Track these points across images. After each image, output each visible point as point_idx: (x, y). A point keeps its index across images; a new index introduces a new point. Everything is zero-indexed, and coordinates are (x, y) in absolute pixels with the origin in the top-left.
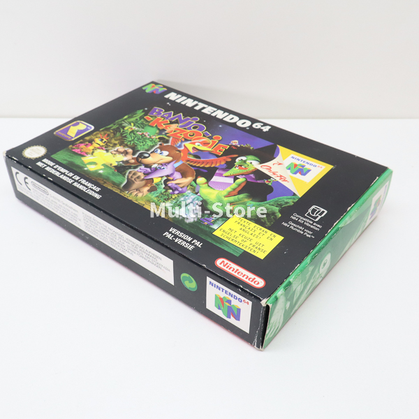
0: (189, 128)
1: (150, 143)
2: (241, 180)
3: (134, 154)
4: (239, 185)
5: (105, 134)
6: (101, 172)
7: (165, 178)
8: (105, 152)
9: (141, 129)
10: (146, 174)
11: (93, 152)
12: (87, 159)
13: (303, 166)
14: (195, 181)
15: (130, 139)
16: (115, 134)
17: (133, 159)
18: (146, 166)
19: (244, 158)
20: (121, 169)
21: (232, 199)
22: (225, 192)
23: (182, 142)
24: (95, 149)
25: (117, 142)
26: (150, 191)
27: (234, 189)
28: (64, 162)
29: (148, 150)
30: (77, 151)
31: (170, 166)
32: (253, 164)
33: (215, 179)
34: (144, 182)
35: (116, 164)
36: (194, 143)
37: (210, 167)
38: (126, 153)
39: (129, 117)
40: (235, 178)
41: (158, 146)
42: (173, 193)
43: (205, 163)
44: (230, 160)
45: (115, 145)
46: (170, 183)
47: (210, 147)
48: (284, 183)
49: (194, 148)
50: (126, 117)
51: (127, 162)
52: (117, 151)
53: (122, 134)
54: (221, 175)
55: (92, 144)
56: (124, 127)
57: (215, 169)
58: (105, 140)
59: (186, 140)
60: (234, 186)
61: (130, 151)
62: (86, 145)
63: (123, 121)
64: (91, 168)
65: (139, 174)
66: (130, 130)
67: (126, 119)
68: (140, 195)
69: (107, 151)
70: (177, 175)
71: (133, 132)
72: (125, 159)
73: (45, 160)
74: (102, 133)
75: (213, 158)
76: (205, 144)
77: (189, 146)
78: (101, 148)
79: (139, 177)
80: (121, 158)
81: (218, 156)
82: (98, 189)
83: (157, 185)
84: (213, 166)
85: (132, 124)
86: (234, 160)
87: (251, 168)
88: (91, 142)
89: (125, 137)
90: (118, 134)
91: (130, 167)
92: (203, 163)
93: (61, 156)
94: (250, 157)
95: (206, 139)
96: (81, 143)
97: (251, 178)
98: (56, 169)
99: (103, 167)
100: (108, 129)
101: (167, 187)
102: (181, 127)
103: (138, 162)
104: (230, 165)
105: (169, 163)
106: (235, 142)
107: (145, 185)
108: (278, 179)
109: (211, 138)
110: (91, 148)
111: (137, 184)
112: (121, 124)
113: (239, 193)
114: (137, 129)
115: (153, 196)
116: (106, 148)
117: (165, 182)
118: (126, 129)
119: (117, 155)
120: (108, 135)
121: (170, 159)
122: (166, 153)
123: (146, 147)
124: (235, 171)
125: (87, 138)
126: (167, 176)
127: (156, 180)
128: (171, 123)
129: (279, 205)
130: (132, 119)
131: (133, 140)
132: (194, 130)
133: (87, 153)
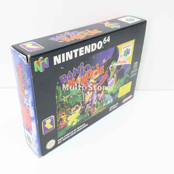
0: (85, 73)
1: (80, 96)
2: (115, 75)
3: (80, 105)
4: (116, 78)
5: (61, 112)
6: (79, 121)
7: (97, 100)
8: (71, 116)
9: (70, 95)
10: (91, 105)
11: (68, 121)
12: (69, 124)
13: (127, 49)
14: (105, 91)
15: (72, 103)
16: (64, 108)
17: (82, 106)
18: (88, 103)
19: (111, 66)
20: (82, 113)
21: (117, 84)
22: (114, 85)
23: (89, 82)
24: (66, 119)
25: (69, 109)
26: (97, 108)
27: (115, 81)
28: (65, 133)
29: (82, 98)
30: (62, 127)
31: (94, 95)
32: (115, 65)
33: (109, 83)
34: (93, 108)
35: (79, 114)
36: (93, 78)
37: (105, 81)
38: (77, 108)
39: (58, 95)
40: (113, 77)
41: (83, 93)
42: (103, 101)
43: (102, 81)
44: (108, 71)
45: (70, 110)
46: (99, 100)
47: (99, 73)
50: (56, 97)
51: (81, 109)
52: (74, 111)
53: (66, 105)
54: (109, 80)
55: (63, 120)
56: (63, 102)
57: (106, 80)
58: (64, 113)
59: (89, 79)
60: (115, 80)
61: (77, 105)
62: (62, 122)
63: (58, 100)
64: (75, 123)
65: (89, 108)
66: (67, 100)
67: (58, 98)
68: (96, 111)
69: (71, 115)
70: (99, 95)
71: (68, 99)
72: (79, 109)
73: (58, 141)
74: (59, 113)
75: (103, 77)
76: (96, 74)
77: (92, 81)
78: (67, 117)
79: (90, 109)
80: (78, 111)
81: (103, 74)
82: (85, 124)
83: (97, 104)
84: (105, 80)
85: (63, 96)
86: (109, 70)
87: (115, 68)
88: (61, 120)
89: (69, 104)
90: (65, 106)
91: (84, 110)
92: (101, 82)
93: (60, 134)
94: (112, 63)
95: (95, 71)
96: (59, 124)
97: (118, 71)
98: (66, 137)
99: (77, 119)
100: (59, 109)
101: (100, 101)
102: (81, 75)
103: (84, 105)
104: (109, 73)
105: (93, 94)
106: (104, 61)
107: (94, 108)
108: (124, 64)
109: (95, 68)
110: (65, 121)
111: (92, 110)
112: (60, 102)
113: (117, 80)
114: (68, 96)
115: (99, 107)
116: (69, 114)
117: (98, 101)
118: (64, 101)
119: (76, 112)
120: (63, 111)
121: (92, 93)
122: (88, 92)
123: (80, 98)
124: (112, 73)
125: (58, 121)
126: (97, 98)
127: (95, 103)
128: (76, 78)
129: (127, 73)
130: (61, 95)
131: (73, 101)
132: (87, 71)
133: (66, 123)
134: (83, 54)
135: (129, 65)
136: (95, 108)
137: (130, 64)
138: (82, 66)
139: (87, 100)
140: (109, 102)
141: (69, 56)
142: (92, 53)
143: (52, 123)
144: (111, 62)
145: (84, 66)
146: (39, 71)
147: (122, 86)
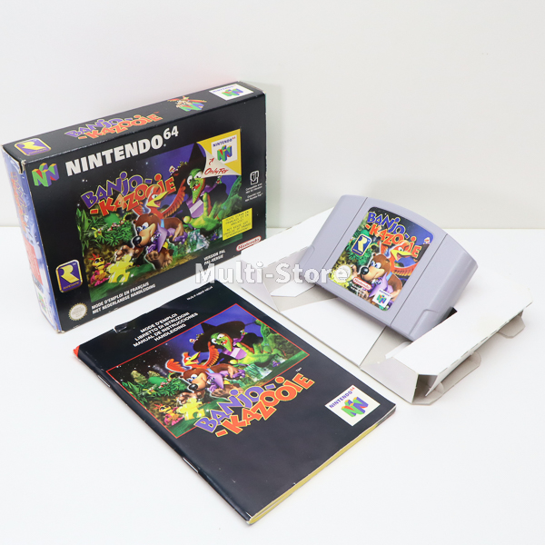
0: (132, 189)
1: (128, 229)
2: (205, 196)
3: (131, 246)
4: (207, 200)
5: (91, 255)
6: (132, 276)
7: (168, 240)
8: (113, 264)
9: (105, 226)
10: (156, 248)
11: (108, 273)
12: (112, 279)
13: (225, 147)
14: (184, 223)
15: (112, 240)
16: (97, 248)
17: (135, 249)
18: (149, 243)
19: (190, 178)
20: (138, 261)
21: (212, 213)
22: (205, 213)
23: (143, 206)
24: (105, 269)
25: (108, 251)
26: (171, 255)
27: (208, 206)
28: (105, 295)
29: (134, 235)
30: (98, 282)
31: (160, 230)
32: (199, 176)
33: (192, 210)
34: (161, 254)
35: (132, 263)
36: (151, 199)
37: (181, 206)
38: (125, 252)
39: (82, 225)
40: (201, 198)
41: (135, 225)
42: (183, 243)
43: (175, 205)
44: (184, 188)
45: (110, 254)
46: (175, 239)
47: (163, 191)
48: (227, 174)
49: (155, 202)
50: (79, 228)
51: (135, 255)
52: (118, 256)
53: (101, 243)
54: (192, 205)
55: (97, 270)
56: (93, 237)
57: (184, 203)
58: (99, 259)
59: (144, 201)
60: (205, 204)
61: (125, 247)
62: (96, 274)
63: (83, 233)
64: (124, 280)
65: (152, 253)
66: (100, 235)
67: (82, 230)
68: (170, 262)
69: (113, 262)
70: (171, 231)
71: (103, 234)
72: (131, 254)
73: (93, 307)
74: (89, 257)
75: (175, 197)
76: (157, 191)
77: (151, 204)
78: (106, 266)
79: (155, 255)
80: (128, 257)
81: (176, 193)
82: (147, 284)
83: (170, 247)
84: (181, 203)
85: (93, 228)
86: (186, 184)
87: (202, 182)
88: (93, 269)
89: (106, 242)
90: (99, 246)
91: (142, 256)
92: (173, 206)
93: (95, 296)
94: (193, 172)
95: (153, 187)
96: (90, 277)
97: (208, 189)
98: (108, 303)
99: (129, 273)
100: (86, 251)
101: (176, 243)
102: (125, 193)
103: (142, 248)
104: (189, 192)
105: (156, 229)
106: (172, 169)
107: (165, 255)
108: (221, 174)
109: (154, 182)
110: (101, 272)
111: (160, 258)
112: (87, 237)
113: (212, 206)
114: (102, 228)
115: (176, 255)
116: (108, 261)
118: (96, 236)
119: (123, 258)
120: (95, 254)
121: (153, 225)
122: (146, 224)
123: (130, 234)
124: (195, 193)
125: (87, 270)
126: (167, 237)
127: (166, 246)
128: (115, 197)
129: (236, 192)
130: (87, 225)
131: (114, 239)
132: (137, 187)
133: (106, 277)
134: (123, 157)
135: (237, 176)
136: (168, 256)
137: (240, 174)
138: (123, 177)
139: (145, 239)
140: (199, 247)
141: (95, 161)
142: (141, 157)
143: (75, 273)
144: (190, 172)
145: (128, 177)
146: (41, 185)
147: (228, 216)
